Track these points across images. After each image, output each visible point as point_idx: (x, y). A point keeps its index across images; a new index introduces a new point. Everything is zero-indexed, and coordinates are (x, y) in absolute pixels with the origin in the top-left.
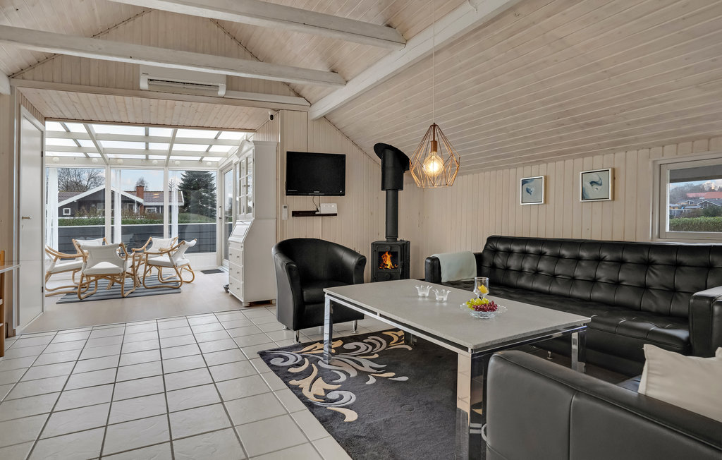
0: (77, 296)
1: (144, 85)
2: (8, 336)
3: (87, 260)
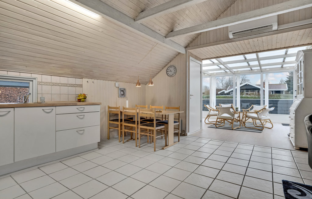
0: (215, 126)
1: (231, 36)
2: (185, 136)
3: (219, 112)
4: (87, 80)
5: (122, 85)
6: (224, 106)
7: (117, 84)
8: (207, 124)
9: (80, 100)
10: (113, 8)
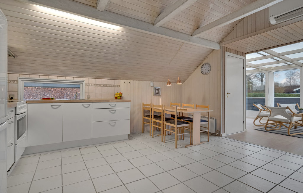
0: (264, 128)
1: (273, 22)
2: (219, 136)
3: (271, 113)
4: (124, 81)
5: (157, 85)
6: (283, 105)
7: (152, 84)
8: (256, 126)
9: (117, 97)
10: (131, 18)
